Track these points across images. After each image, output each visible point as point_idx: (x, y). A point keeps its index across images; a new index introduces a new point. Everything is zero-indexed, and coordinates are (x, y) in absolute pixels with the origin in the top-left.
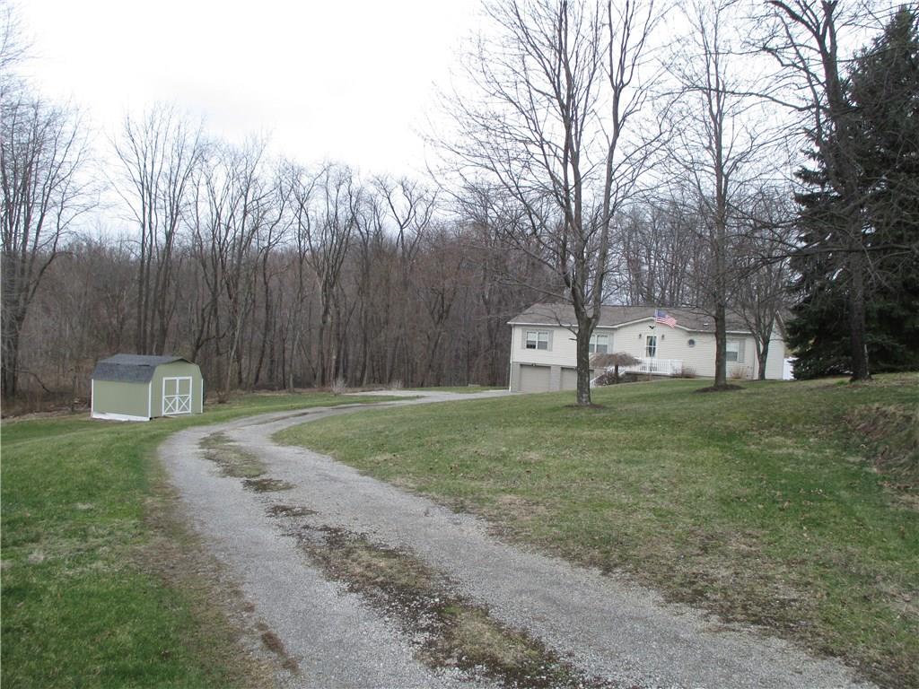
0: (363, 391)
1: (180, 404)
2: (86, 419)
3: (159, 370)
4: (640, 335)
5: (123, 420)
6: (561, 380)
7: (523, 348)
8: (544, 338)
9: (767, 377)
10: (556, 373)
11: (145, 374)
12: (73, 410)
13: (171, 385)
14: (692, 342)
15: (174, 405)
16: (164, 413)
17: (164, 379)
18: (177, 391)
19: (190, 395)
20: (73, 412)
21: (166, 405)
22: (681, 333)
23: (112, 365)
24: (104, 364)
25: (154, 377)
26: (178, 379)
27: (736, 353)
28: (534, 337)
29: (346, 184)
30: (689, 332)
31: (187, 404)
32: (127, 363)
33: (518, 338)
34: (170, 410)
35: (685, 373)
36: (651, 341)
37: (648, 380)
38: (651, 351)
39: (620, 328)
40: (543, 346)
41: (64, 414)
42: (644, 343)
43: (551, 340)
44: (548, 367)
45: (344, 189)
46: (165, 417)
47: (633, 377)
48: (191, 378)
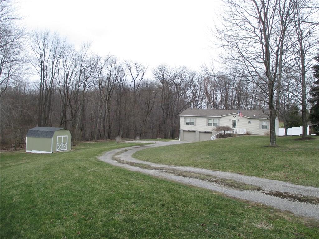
0: (126, 141)
1: (63, 146)
2: (23, 153)
3: (56, 133)
4: (230, 120)
5: (40, 153)
6: (200, 136)
7: (184, 125)
8: (193, 121)
9: (288, 135)
10: (197, 134)
11: (50, 135)
12: (15, 149)
13: (60, 138)
14: (249, 122)
15: (61, 147)
16: (57, 150)
17: (57, 136)
18: (62, 141)
19: (67, 143)
20: (16, 150)
21: (58, 147)
22: (246, 119)
23: (35, 131)
24: (31, 130)
25: (54, 136)
26: (62, 136)
27: (267, 126)
28: (189, 121)
29: (114, 64)
30: (248, 118)
31: (66, 146)
32: (41, 130)
33: (183, 121)
34: (59, 149)
35: (249, 133)
36: (234, 122)
37: (236, 136)
38: (234, 126)
39: (222, 117)
40: (192, 124)
41: (12, 151)
42: (232, 123)
43: (196, 122)
44: (195, 132)
45: (113, 67)
46: (58, 152)
47: (229, 135)
48: (67, 136)
